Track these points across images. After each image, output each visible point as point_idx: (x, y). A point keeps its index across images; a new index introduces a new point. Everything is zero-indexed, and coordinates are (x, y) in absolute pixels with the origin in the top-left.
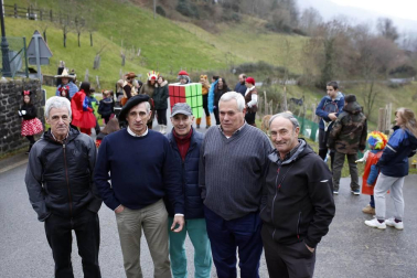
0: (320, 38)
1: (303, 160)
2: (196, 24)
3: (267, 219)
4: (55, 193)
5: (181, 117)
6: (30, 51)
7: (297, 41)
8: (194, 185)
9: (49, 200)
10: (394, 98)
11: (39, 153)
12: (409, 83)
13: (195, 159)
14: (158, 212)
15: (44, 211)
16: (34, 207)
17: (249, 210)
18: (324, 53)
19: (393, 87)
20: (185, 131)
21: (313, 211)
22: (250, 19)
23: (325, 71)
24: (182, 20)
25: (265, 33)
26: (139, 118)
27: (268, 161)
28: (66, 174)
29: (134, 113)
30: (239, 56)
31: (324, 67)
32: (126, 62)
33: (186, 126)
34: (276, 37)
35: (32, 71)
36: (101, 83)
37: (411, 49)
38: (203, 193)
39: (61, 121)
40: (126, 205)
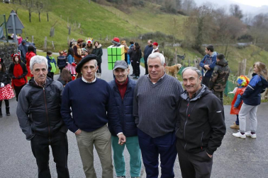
0: (195, 17)
1: (205, 98)
2: (116, 7)
3: (181, 137)
4: (38, 121)
5: (120, 70)
6: (9, 24)
7: (181, 19)
8: (130, 115)
9: (34, 125)
10: (240, 55)
11: (26, 94)
12: (249, 46)
13: (130, 98)
14: (105, 133)
15: (31, 133)
16: (23, 131)
17: (168, 131)
18: (197, 27)
19: (239, 48)
20: (123, 79)
21: (212, 131)
22: (151, 4)
23: (198, 38)
24: (107, 5)
25: (160, 13)
26: (90, 70)
27: (181, 98)
28: (46, 108)
29: (87, 67)
30: (144, 28)
31: (197, 35)
32: (71, 32)
33: (124, 76)
34: (167, 16)
35: (10, 38)
36: (55, 46)
37: (250, 24)
38: (136, 120)
39: (41, 72)
40: (83, 129)
